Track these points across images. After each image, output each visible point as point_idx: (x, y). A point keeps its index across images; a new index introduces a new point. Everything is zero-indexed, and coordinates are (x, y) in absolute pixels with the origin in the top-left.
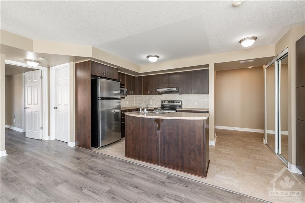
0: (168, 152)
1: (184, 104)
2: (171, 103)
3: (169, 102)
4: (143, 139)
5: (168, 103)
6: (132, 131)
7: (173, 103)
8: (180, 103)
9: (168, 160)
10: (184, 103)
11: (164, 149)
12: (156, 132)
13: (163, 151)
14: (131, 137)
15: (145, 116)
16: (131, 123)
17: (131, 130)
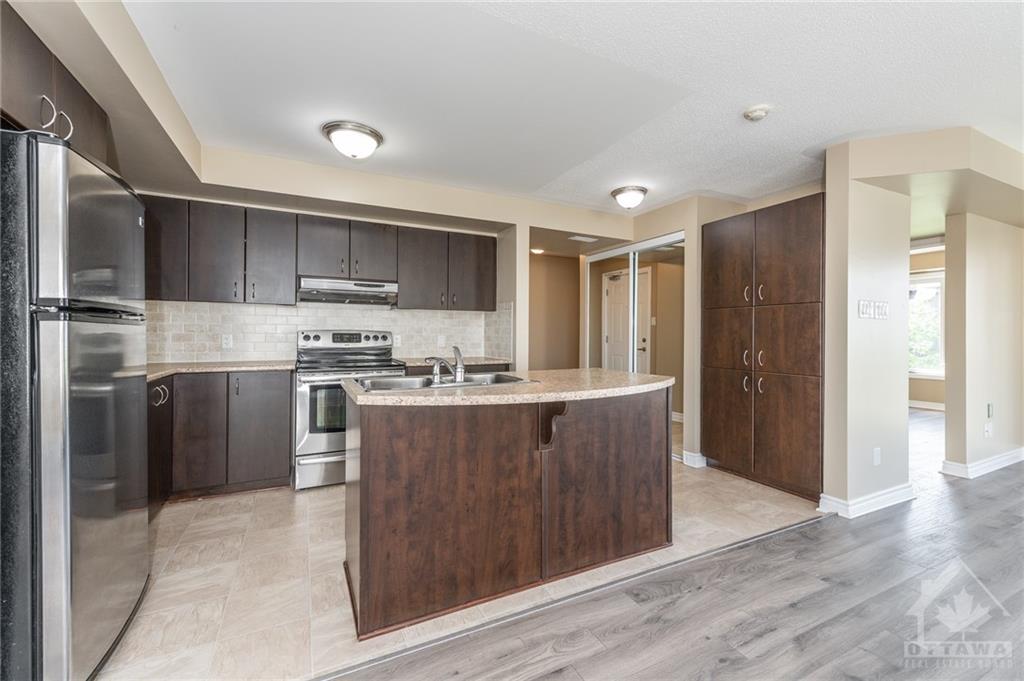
0: (577, 515)
1: (399, 345)
2: (350, 341)
3: (338, 337)
4: (470, 504)
5: (334, 341)
6: (410, 486)
7: (360, 341)
8: (388, 342)
9: (575, 545)
10: (399, 341)
11: (563, 510)
12: (531, 457)
13: (557, 518)
14: (401, 517)
15: (459, 399)
16: (401, 445)
17: (404, 483)
